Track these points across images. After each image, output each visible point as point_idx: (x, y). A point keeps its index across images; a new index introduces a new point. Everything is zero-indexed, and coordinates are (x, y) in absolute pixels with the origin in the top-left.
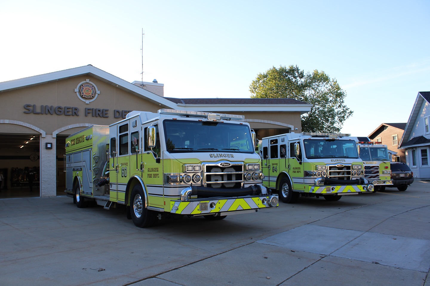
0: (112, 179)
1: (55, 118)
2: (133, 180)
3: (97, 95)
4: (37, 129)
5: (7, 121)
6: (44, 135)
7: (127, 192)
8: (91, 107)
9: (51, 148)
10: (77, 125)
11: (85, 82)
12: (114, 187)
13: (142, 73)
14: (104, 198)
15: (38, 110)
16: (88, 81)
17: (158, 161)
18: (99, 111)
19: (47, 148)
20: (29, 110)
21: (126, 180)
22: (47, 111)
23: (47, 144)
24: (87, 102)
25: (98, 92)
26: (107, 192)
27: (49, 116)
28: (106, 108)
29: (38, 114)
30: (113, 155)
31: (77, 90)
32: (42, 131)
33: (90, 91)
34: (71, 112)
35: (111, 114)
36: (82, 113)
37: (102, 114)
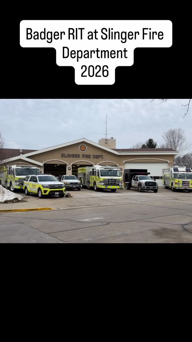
0: (91, 181)
1: (71, 159)
2: (95, 181)
4: (65, 162)
5: (56, 160)
6: (68, 164)
7: (93, 184)
8: (84, 154)
9: (70, 169)
10: (79, 161)
12: (91, 183)
13: (106, 135)
14: (89, 185)
15: (66, 156)
16: (83, 144)
17: (99, 178)
18: (87, 155)
19: (69, 169)
20: (63, 156)
21: (93, 181)
22: (69, 156)
23: (69, 168)
24: (83, 152)
25: (87, 148)
26: (89, 184)
27: (70, 158)
28: (89, 154)
29: (66, 157)
30: (91, 175)
31: (79, 148)
32: (67, 163)
33: (84, 148)
34: (77, 156)
35: (92, 157)
36: (81, 156)
37: (88, 157)
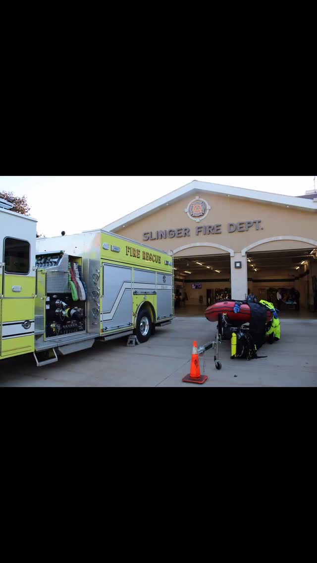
1: (168, 242)
3: (208, 211)
8: (202, 224)
10: (189, 246)
11: (194, 200)
15: (154, 236)
16: (197, 198)
18: (210, 227)
20: (148, 237)
22: (161, 236)
24: (198, 220)
25: (208, 207)
28: (218, 223)
31: (187, 210)
33: (200, 208)
34: (182, 233)
35: (224, 229)
36: (193, 232)
37: (214, 230)
